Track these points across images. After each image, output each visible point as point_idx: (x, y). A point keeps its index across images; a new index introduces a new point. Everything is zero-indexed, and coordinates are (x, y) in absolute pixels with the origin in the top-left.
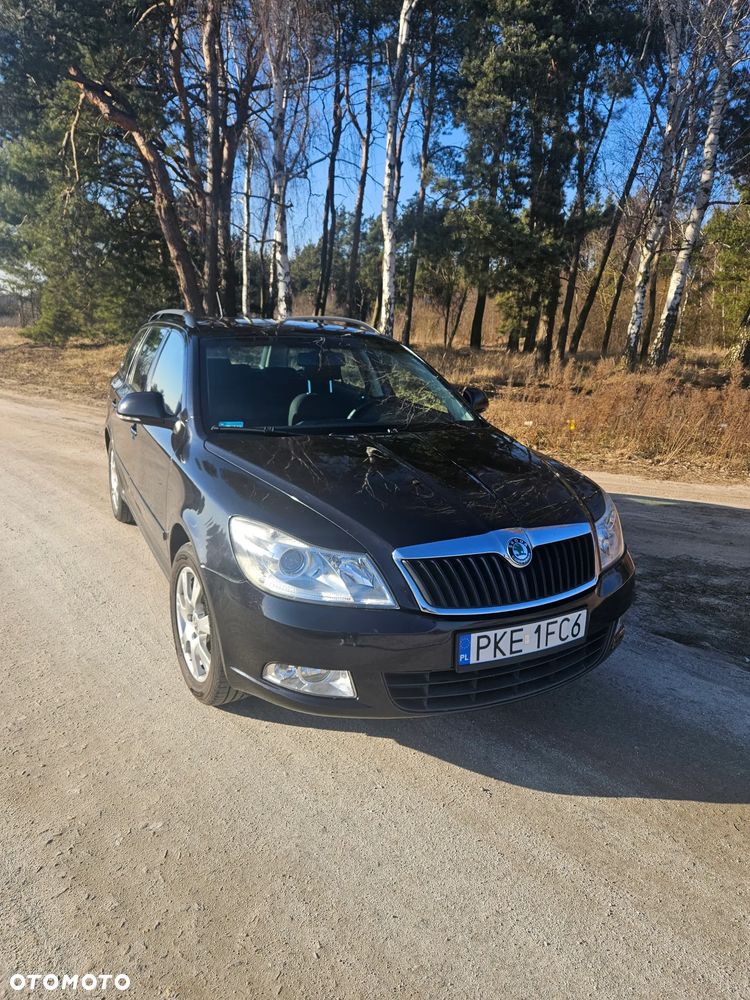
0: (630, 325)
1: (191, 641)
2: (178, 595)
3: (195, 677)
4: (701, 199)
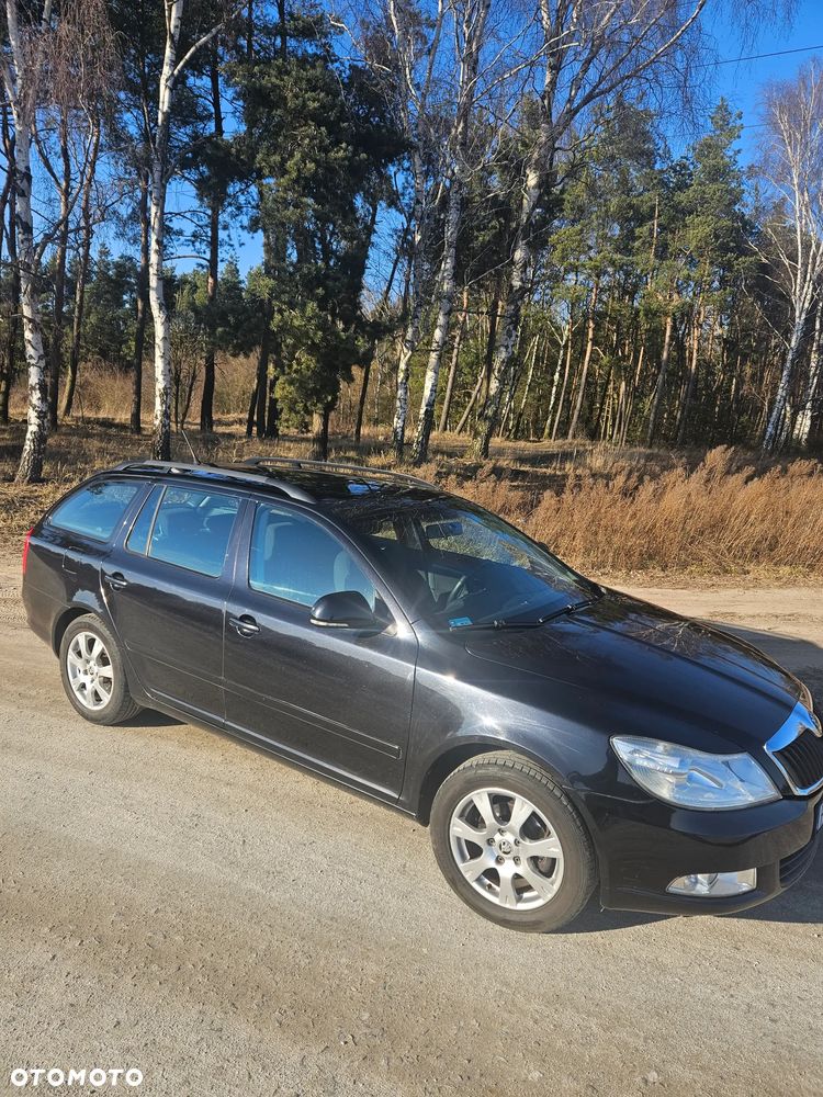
0: (396, 419)
1: (499, 868)
2: (455, 820)
3: (507, 906)
4: (446, 305)
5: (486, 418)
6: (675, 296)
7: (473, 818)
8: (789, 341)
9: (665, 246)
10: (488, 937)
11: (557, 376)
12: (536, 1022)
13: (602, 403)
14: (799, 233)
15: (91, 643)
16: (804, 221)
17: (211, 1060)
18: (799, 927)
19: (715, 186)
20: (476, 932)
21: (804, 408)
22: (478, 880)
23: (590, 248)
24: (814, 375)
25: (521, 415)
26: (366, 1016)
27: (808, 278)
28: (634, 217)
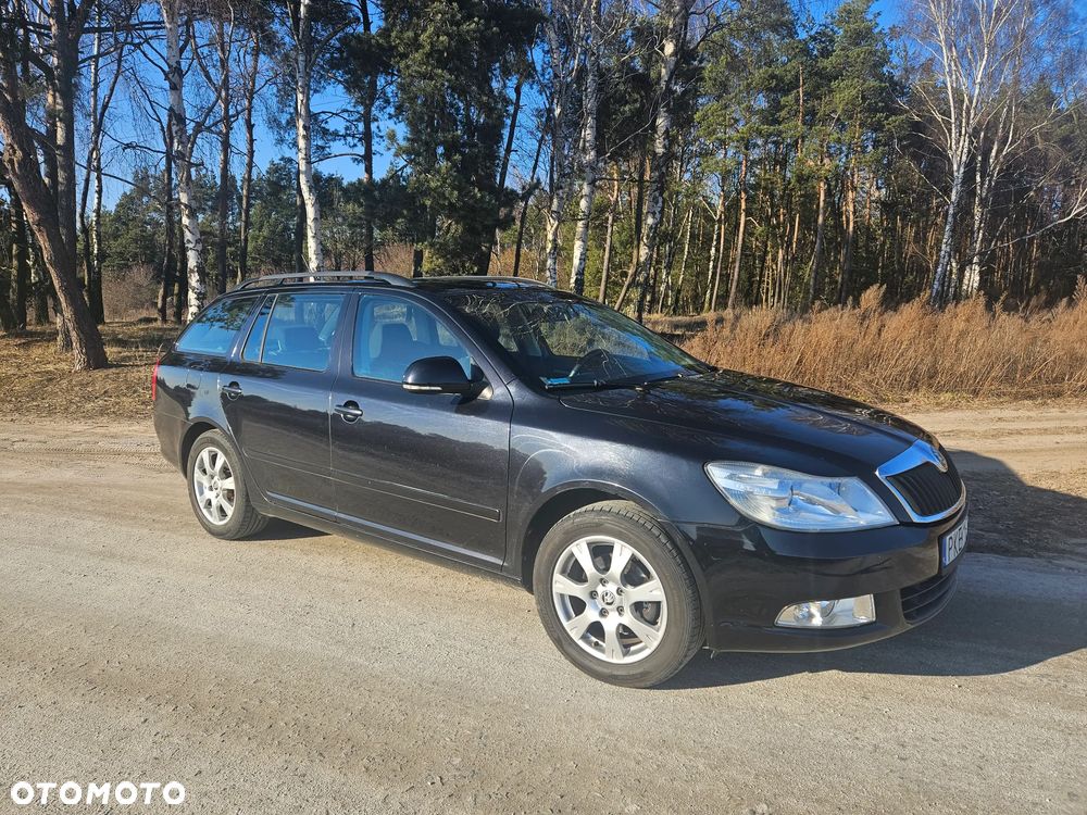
1: (603, 621)
2: (557, 576)
3: (615, 661)
4: (589, 175)
5: (638, 284)
6: (826, 161)
7: (576, 573)
8: (949, 198)
9: (812, 113)
10: (595, 694)
11: (713, 251)
12: (638, 763)
13: (761, 276)
14: (949, 88)
15: (214, 458)
16: (954, 77)
17: (290, 800)
18: (939, 680)
19: (858, 50)
20: (583, 690)
21: (971, 263)
22: (584, 637)
23: (736, 121)
24: (979, 229)
25: (679, 291)
26: (457, 761)
27: (963, 132)
28: (779, 87)
